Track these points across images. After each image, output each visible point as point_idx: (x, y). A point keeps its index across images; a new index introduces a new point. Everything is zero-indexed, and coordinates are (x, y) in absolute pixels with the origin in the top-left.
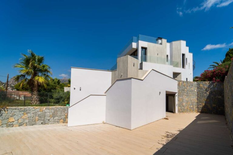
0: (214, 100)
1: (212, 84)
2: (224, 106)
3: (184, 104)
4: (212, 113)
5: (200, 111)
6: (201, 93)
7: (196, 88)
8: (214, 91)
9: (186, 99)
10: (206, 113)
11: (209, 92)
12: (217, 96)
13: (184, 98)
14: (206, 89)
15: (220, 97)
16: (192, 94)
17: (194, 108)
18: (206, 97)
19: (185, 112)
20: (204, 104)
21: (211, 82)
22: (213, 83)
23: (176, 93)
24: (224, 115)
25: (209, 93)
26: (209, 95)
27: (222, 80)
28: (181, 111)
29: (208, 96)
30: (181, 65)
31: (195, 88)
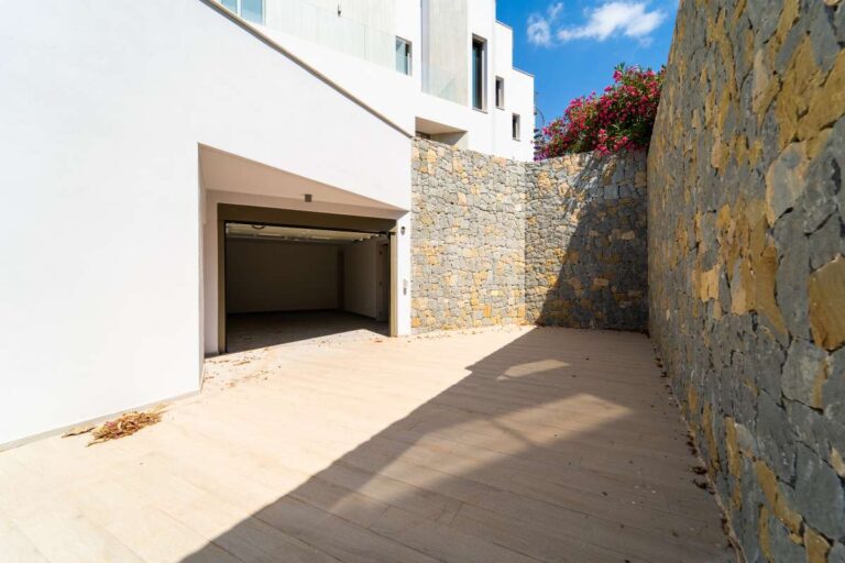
0: (598, 256)
1: (595, 166)
2: (644, 286)
3: (454, 280)
4: (592, 323)
5: (537, 314)
6: (542, 219)
7: (523, 196)
8: (603, 207)
9: (466, 252)
10: (564, 324)
11: (577, 211)
12: (614, 231)
13: (452, 248)
14: (567, 197)
15: (629, 236)
16: (500, 225)
17: (511, 301)
18: (564, 244)
19: (459, 326)
20: (554, 280)
21: (587, 158)
22: (598, 162)
23: (402, 212)
24: (646, 333)
25: (580, 217)
26: (581, 227)
27: (642, 139)
28: (430, 320)
29: (574, 235)
30: (466, 92)
31: (516, 196)
